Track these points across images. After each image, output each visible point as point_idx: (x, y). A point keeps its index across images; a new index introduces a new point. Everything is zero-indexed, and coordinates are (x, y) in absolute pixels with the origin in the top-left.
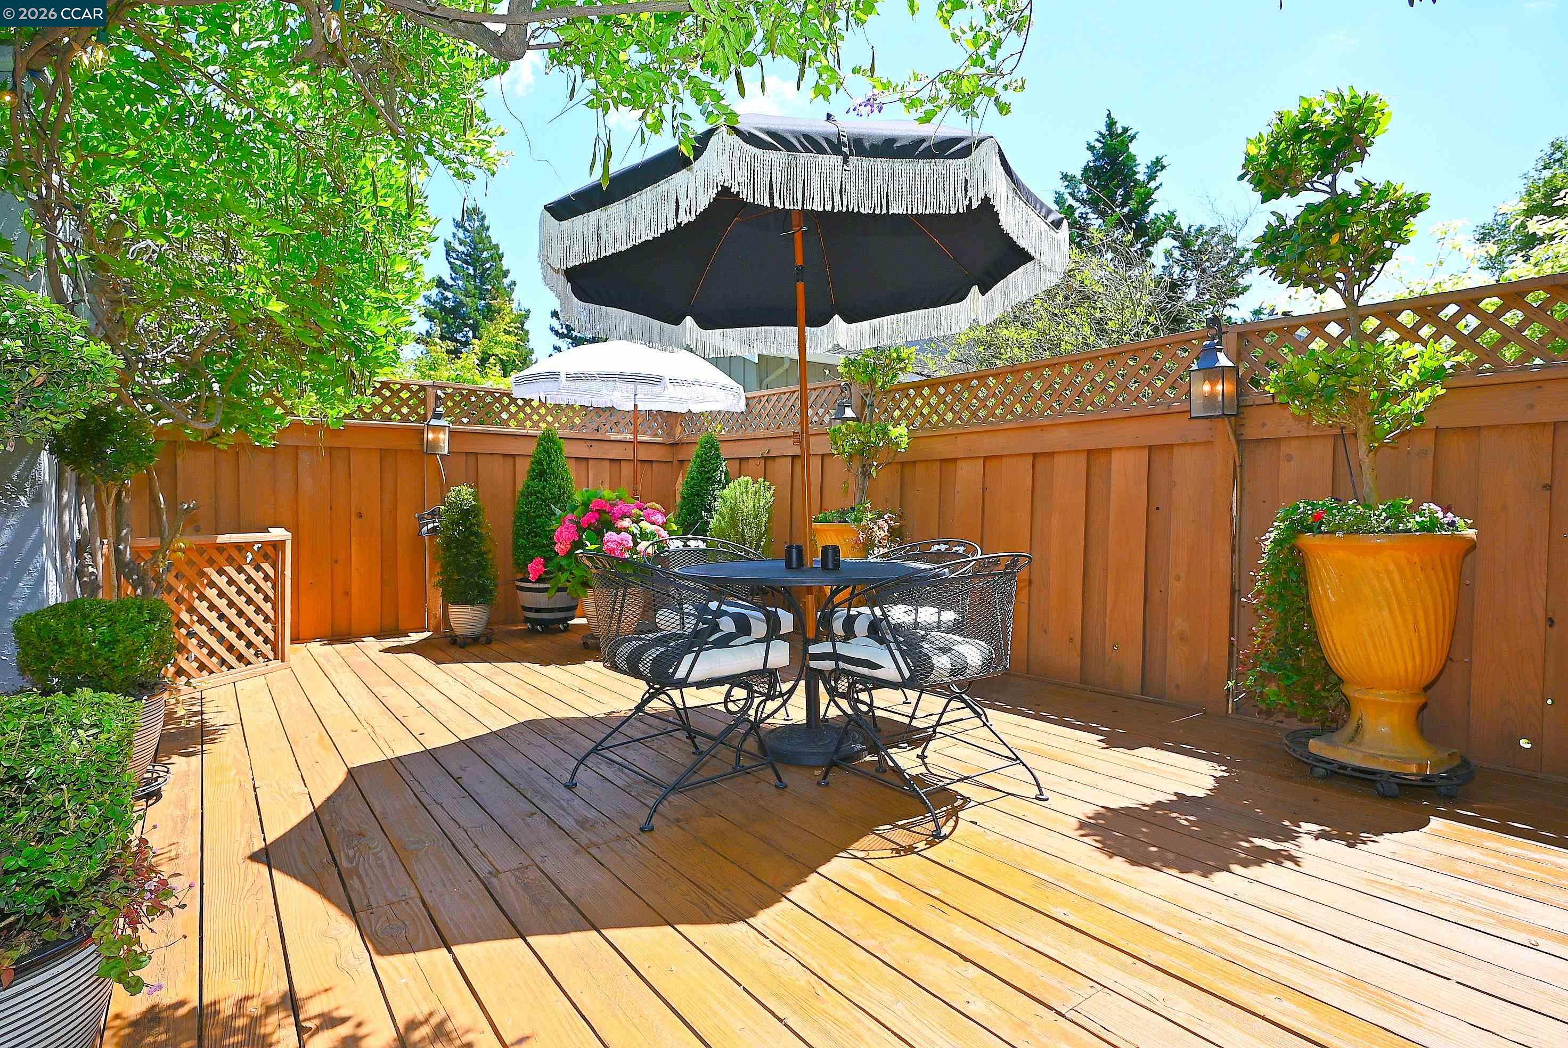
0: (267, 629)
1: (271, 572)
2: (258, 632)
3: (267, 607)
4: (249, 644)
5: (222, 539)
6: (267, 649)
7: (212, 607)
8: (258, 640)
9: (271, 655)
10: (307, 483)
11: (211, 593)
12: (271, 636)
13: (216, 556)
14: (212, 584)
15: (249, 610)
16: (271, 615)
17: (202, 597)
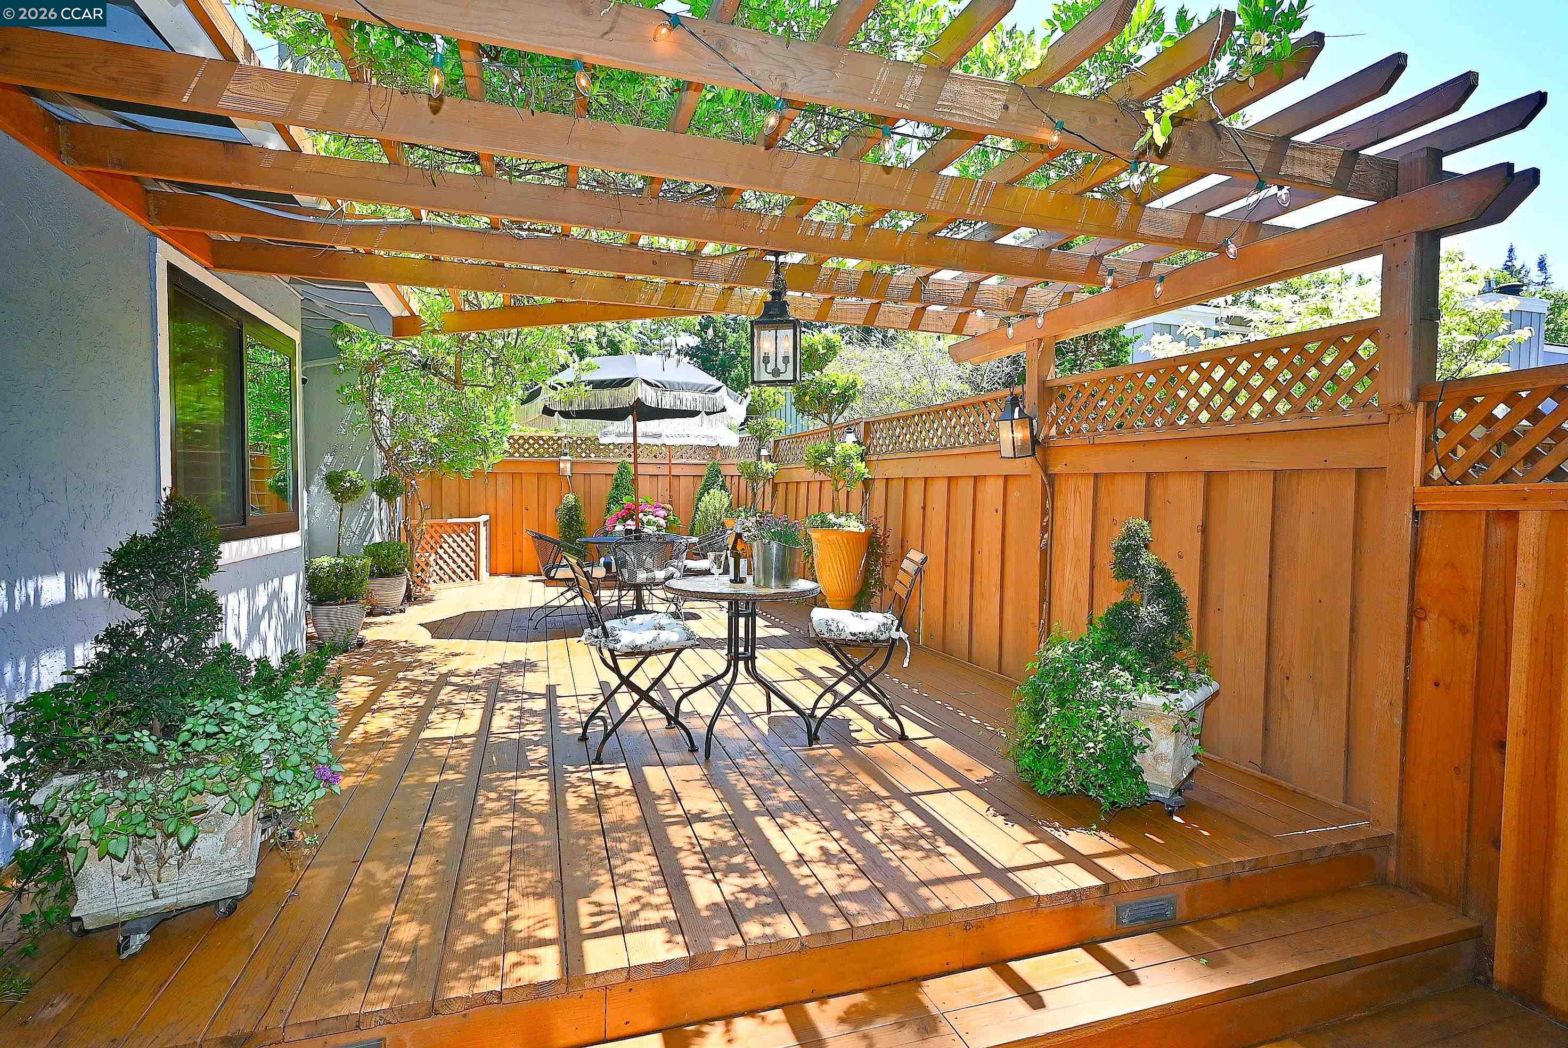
0: (472, 564)
1: (473, 537)
2: (467, 565)
3: (472, 554)
4: (463, 571)
5: (450, 521)
6: (471, 574)
7: (446, 552)
8: (467, 570)
9: (473, 577)
10: (501, 492)
11: (445, 546)
12: (473, 568)
13: (447, 529)
14: (446, 542)
15: (463, 555)
16: (474, 558)
17: (441, 547)
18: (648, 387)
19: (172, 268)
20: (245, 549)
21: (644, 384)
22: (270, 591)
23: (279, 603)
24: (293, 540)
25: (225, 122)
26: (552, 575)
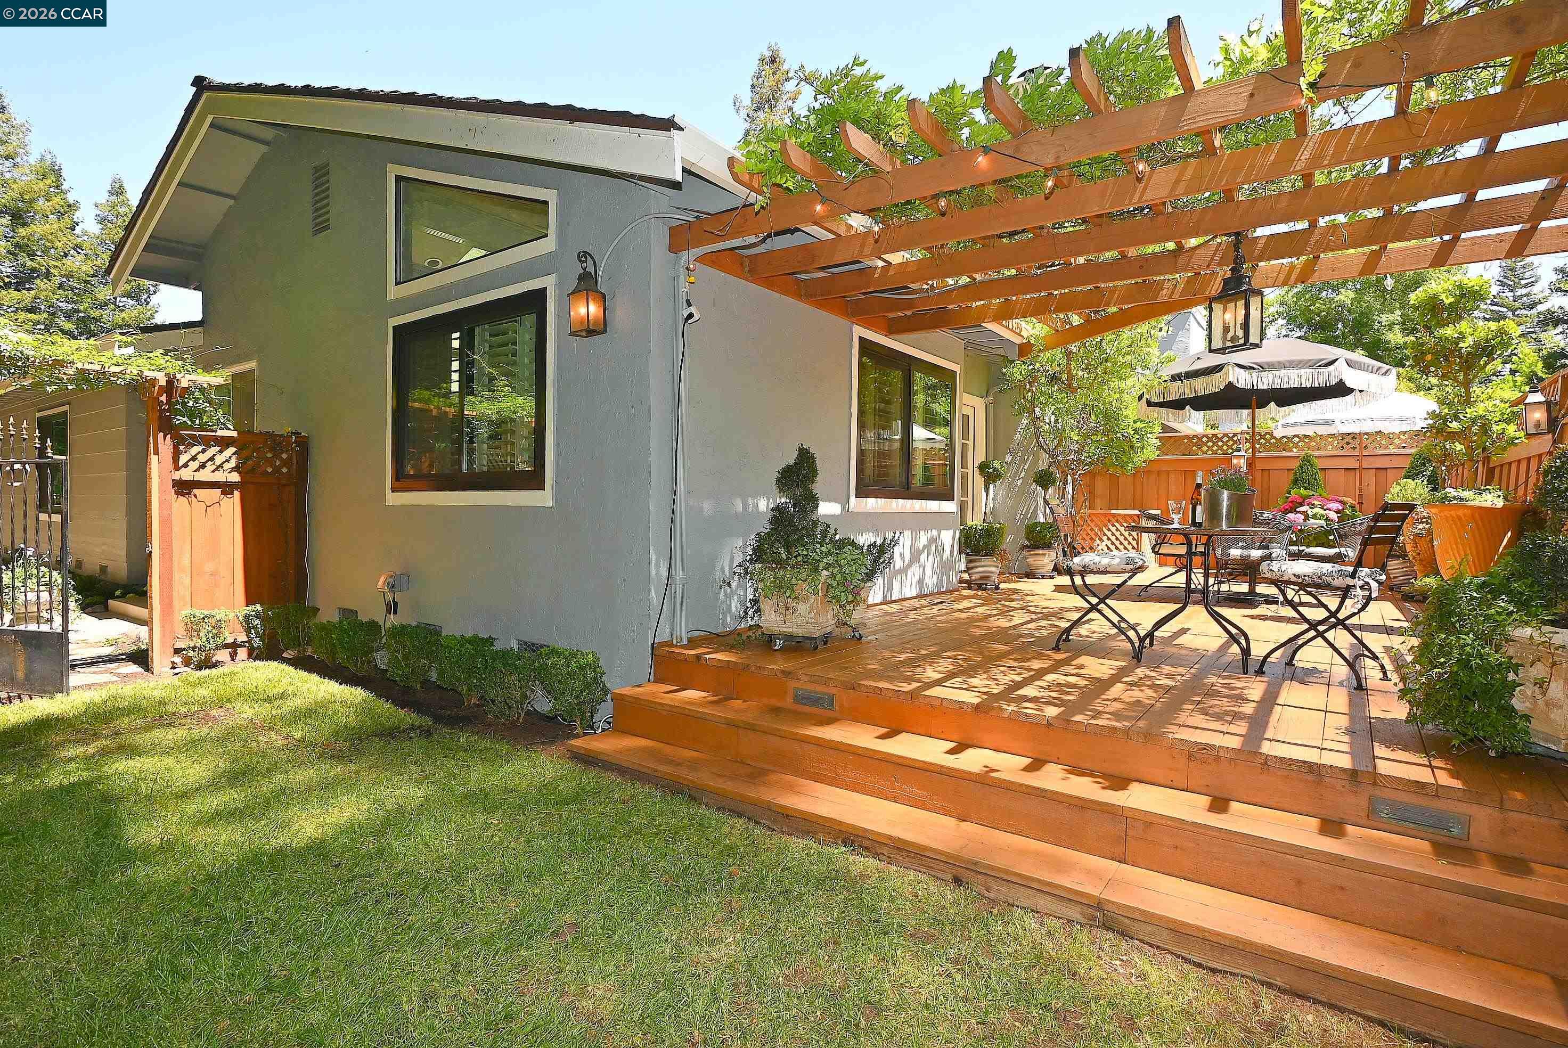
5: (1113, 512)
7: (1109, 539)
11: (1109, 533)
13: (1111, 519)
14: (1109, 530)
17: (1105, 534)
18: (1241, 370)
19: (861, 339)
20: (903, 505)
21: (1236, 369)
22: (929, 536)
23: (936, 547)
24: (950, 507)
25: (859, 262)
26: (1156, 550)
